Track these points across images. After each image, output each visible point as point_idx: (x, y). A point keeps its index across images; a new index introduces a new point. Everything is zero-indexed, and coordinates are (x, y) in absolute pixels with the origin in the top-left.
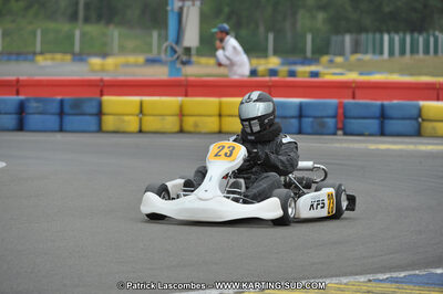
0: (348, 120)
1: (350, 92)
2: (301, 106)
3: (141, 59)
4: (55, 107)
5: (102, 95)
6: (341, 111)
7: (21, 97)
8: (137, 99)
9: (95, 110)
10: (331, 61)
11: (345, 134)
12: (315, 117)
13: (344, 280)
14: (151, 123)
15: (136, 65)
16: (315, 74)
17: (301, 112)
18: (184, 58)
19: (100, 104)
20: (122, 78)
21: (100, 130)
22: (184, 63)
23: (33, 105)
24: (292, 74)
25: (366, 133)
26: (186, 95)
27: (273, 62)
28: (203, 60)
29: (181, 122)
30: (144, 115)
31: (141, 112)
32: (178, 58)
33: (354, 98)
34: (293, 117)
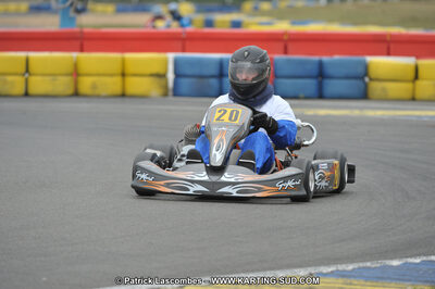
0: (280, 81)
1: (281, 45)
2: (221, 64)
3: (24, 6)
8: (22, 55)
10: (256, 9)
14: (38, 85)
15: (17, 13)
16: (237, 24)
17: (222, 71)
18: (79, 6)
22: (79, 11)
24: (209, 24)
25: (301, 95)
26: (82, 50)
27: (186, 9)
28: (100, 7)
29: (76, 83)
30: (30, 75)
31: (27, 71)
32: (72, 5)
33: (286, 52)
34: (213, 76)
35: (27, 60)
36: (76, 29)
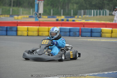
0: (82, 33)
1: (83, 25)
2: (70, 29)
3: (28, 16)
4: (5, 29)
5: (17, 26)
6: (80, 30)
8: (27, 27)
9: (15, 30)
10: (78, 17)
11: (81, 36)
12: (73, 32)
14: (30, 33)
15: (26, 18)
16: (74, 21)
17: (70, 31)
18: (39, 16)
19: (17, 28)
20: (22, 21)
21: (17, 35)
22: (39, 17)
24: (68, 20)
25: (87, 36)
26: (40, 26)
28: (44, 17)
29: (38, 33)
30: (28, 31)
32: (37, 16)
33: (84, 27)
34: (68, 32)
36: (38, 21)
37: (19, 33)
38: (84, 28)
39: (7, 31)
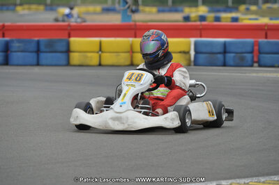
0: (262, 55)
1: (264, 33)
2: (225, 44)
3: (98, 8)
4: (33, 47)
5: (69, 37)
6: (256, 48)
7: (7, 39)
8: (97, 39)
9: (64, 49)
10: (248, 9)
11: (259, 66)
12: (236, 53)
13: (262, 179)
14: (108, 59)
15: (95, 13)
16: (235, 20)
17: (225, 49)
18: (134, 8)
19: (68, 44)
21: (68, 64)
22: (133, 12)
23: (16, 45)
24: (218, 19)
25: (277, 65)
26: (135, 36)
27: (202, 10)
28: (147, 9)
29: (132, 57)
30: (102, 52)
31: (100, 50)
32: (129, 7)
33: (266, 38)
34: (220, 53)
35: (100, 43)
36: (132, 23)
37: (75, 58)
38: (268, 42)
39: (38, 51)
